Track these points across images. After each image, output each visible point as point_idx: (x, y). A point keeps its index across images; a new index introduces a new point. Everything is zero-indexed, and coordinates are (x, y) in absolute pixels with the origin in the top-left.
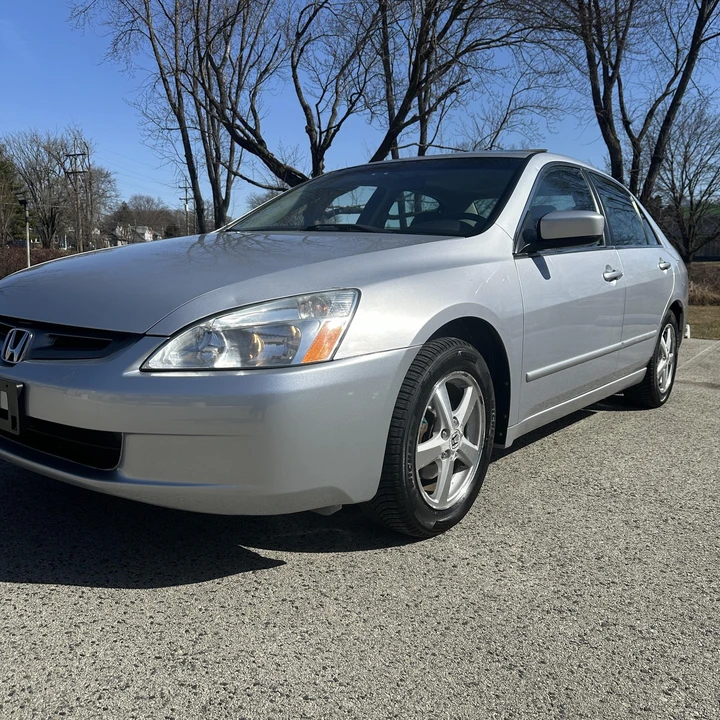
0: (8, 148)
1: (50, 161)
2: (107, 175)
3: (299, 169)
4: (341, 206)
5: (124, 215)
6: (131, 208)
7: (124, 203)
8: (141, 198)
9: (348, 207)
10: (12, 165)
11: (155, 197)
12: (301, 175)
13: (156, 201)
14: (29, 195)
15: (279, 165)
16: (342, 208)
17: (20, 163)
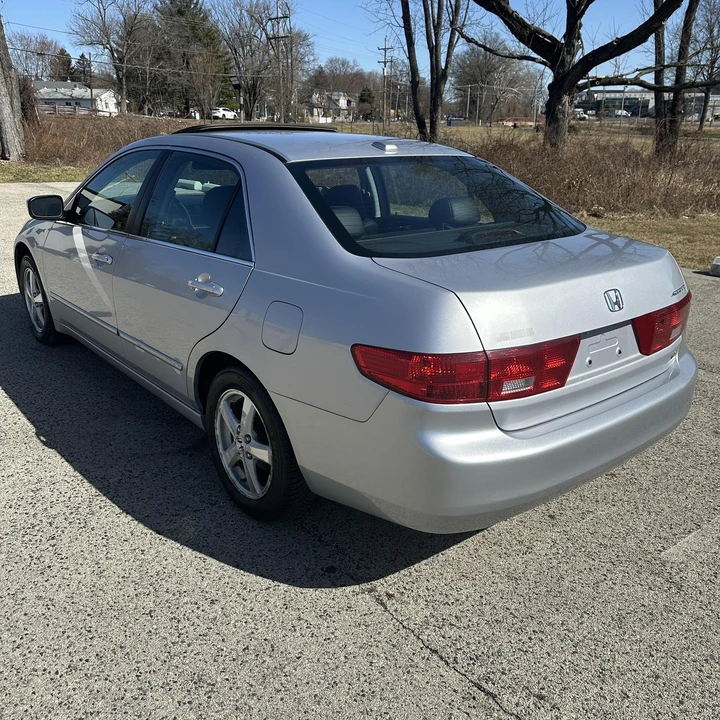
0: (213, 12)
1: (253, 25)
2: (306, 38)
3: (548, 29)
4: (599, 77)
5: (321, 81)
6: (327, 71)
7: (320, 67)
8: (337, 60)
9: (607, 77)
10: (218, 31)
11: (350, 59)
12: (551, 38)
13: (351, 63)
14: (233, 63)
15: (524, 25)
16: (600, 79)
17: (225, 29)
